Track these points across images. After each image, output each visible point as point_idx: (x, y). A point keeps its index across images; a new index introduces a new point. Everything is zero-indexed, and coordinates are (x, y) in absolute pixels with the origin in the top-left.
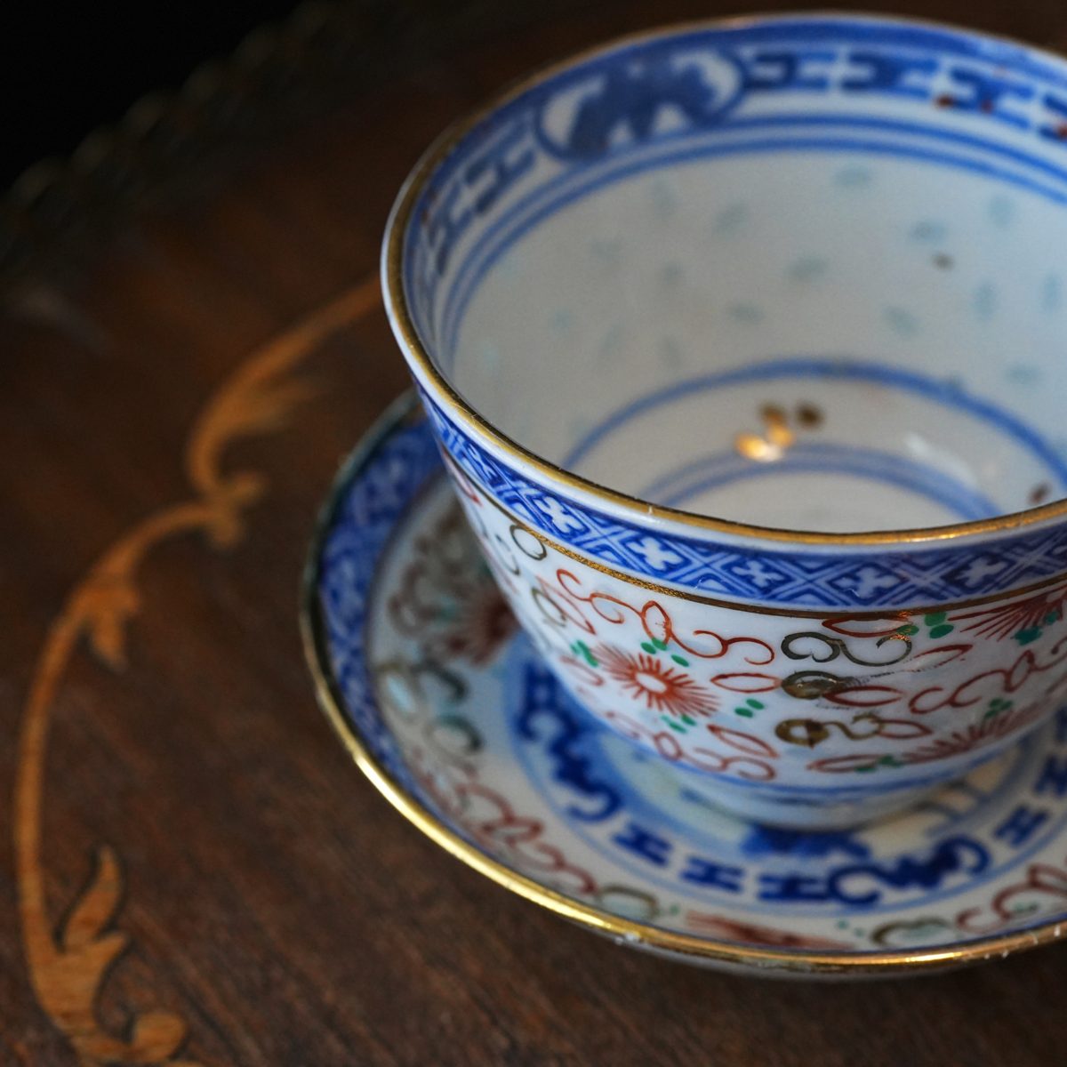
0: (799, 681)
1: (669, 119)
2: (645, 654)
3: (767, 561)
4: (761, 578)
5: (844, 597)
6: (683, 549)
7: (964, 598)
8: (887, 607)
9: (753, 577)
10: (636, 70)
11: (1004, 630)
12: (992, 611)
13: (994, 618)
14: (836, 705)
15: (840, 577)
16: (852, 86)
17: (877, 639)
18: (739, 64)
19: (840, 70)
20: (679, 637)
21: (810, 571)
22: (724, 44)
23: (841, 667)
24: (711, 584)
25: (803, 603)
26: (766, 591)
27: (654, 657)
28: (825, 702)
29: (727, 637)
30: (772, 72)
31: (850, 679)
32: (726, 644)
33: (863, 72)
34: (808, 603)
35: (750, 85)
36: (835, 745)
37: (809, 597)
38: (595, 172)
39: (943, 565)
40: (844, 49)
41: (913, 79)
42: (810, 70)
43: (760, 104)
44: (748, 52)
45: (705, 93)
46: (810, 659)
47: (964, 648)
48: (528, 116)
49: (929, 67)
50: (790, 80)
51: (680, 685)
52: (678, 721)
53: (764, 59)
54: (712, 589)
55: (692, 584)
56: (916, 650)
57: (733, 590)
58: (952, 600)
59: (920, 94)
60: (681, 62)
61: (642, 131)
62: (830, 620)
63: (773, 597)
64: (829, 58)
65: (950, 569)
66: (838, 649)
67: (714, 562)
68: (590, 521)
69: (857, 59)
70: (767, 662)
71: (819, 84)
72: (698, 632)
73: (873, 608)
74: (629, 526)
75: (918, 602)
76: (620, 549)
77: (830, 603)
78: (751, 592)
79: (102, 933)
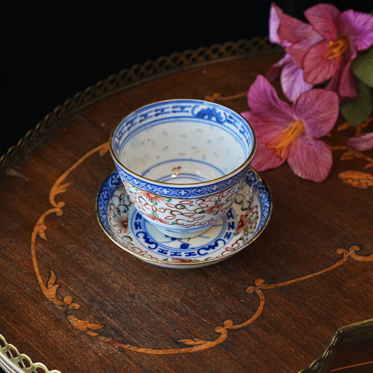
79: (54, 285)
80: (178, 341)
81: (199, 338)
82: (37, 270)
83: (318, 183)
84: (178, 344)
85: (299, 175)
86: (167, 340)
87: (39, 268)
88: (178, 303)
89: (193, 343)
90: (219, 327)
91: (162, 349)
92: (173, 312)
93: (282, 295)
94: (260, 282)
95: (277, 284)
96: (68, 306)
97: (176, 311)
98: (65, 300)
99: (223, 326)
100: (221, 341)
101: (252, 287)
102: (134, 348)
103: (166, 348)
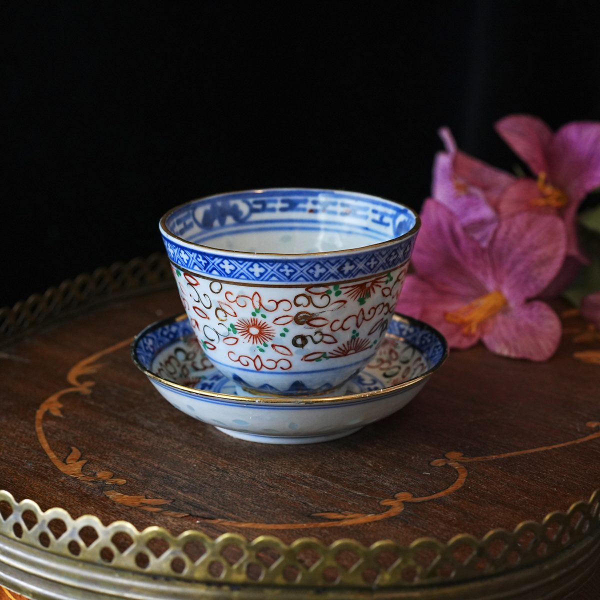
0: (299, 316)
1: (230, 220)
2: (253, 317)
3: (290, 264)
4: (288, 272)
5: (311, 277)
6: (265, 265)
7: (344, 279)
8: (323, 282)
9: (285, 272)
10: (219, 204)
11: (355, 296)
12: (352, 287)
13: (351, 290)
14: (310, 327)
15: (309, 269)
16: (283, 210)
17: (321, 296)
18: (248, 204)
19: (279, 205)
20: (263, 305)
21: (301, 267)
22: (244, 198)
23: (311, 309)
24: (274, 278)
25: (300, 281)
26: (289, 278)
27: (256, 318)
28: (306, 325)
29: (278, 301)
30: (259, 206)
31: (313, 314)
32: (277, 303)
33: (286, 205)
34: (302, 282)
35: (253, 211)
36: (310, 347)
37: (301, 279)
38: (210, 234)
39: (337, 264)
40: (279, 198)
41: (301, 206)
42: (270, 205)
43: (256, 217)
44: (251, 200)
45: (240, 213)
46: (302, 306)
47: (345, 302)
48: (191, 211)
49: (305, 201)
50: (264, 209)
51: (263, 328)
52: (262, 347)
53: (256, 203)
54: (274, 281)
55: (268, 280)
56: (332, 301)
57: (280, 280)
58: (341, 280)
59: (304, 210)
60: (232, 202)
61: (222, 223)
62: (308, 288)
63: (291, 280)
64: (275, 201)
65: (339, 266)
66: (310, 300)
67: (274, 269)
68: (237, 263)
69: (283, 201)
70: (290, 309)
71: (273, 210)
72: (269, 301)
73: (319, 282)
74: (250, 260)
75: (332, 280)
76: (246, 272)
77: (307, 280)
78: (285, 279)
79: (78, 461)
80: (313, 515)
81: (351, 511)
82: (46, 446)
83: (539, 363)
84: (313, 518)
85: (505, 352)
86: (293, 514)
87: (49, 444)
88: (308, 476)
89: (340, 516)
90: (388, 500)
91: (285, 523)
92: (301, 485)
93: (498, 467)
94: (455, 455)
95: (486, 457)
96: (104, 481)
97: (307, 484)
98: (99, 475)
99: (396, 499)
100: (392, 515)
101: (441, 459)
102: (230, 523)
103: (292, 523)
